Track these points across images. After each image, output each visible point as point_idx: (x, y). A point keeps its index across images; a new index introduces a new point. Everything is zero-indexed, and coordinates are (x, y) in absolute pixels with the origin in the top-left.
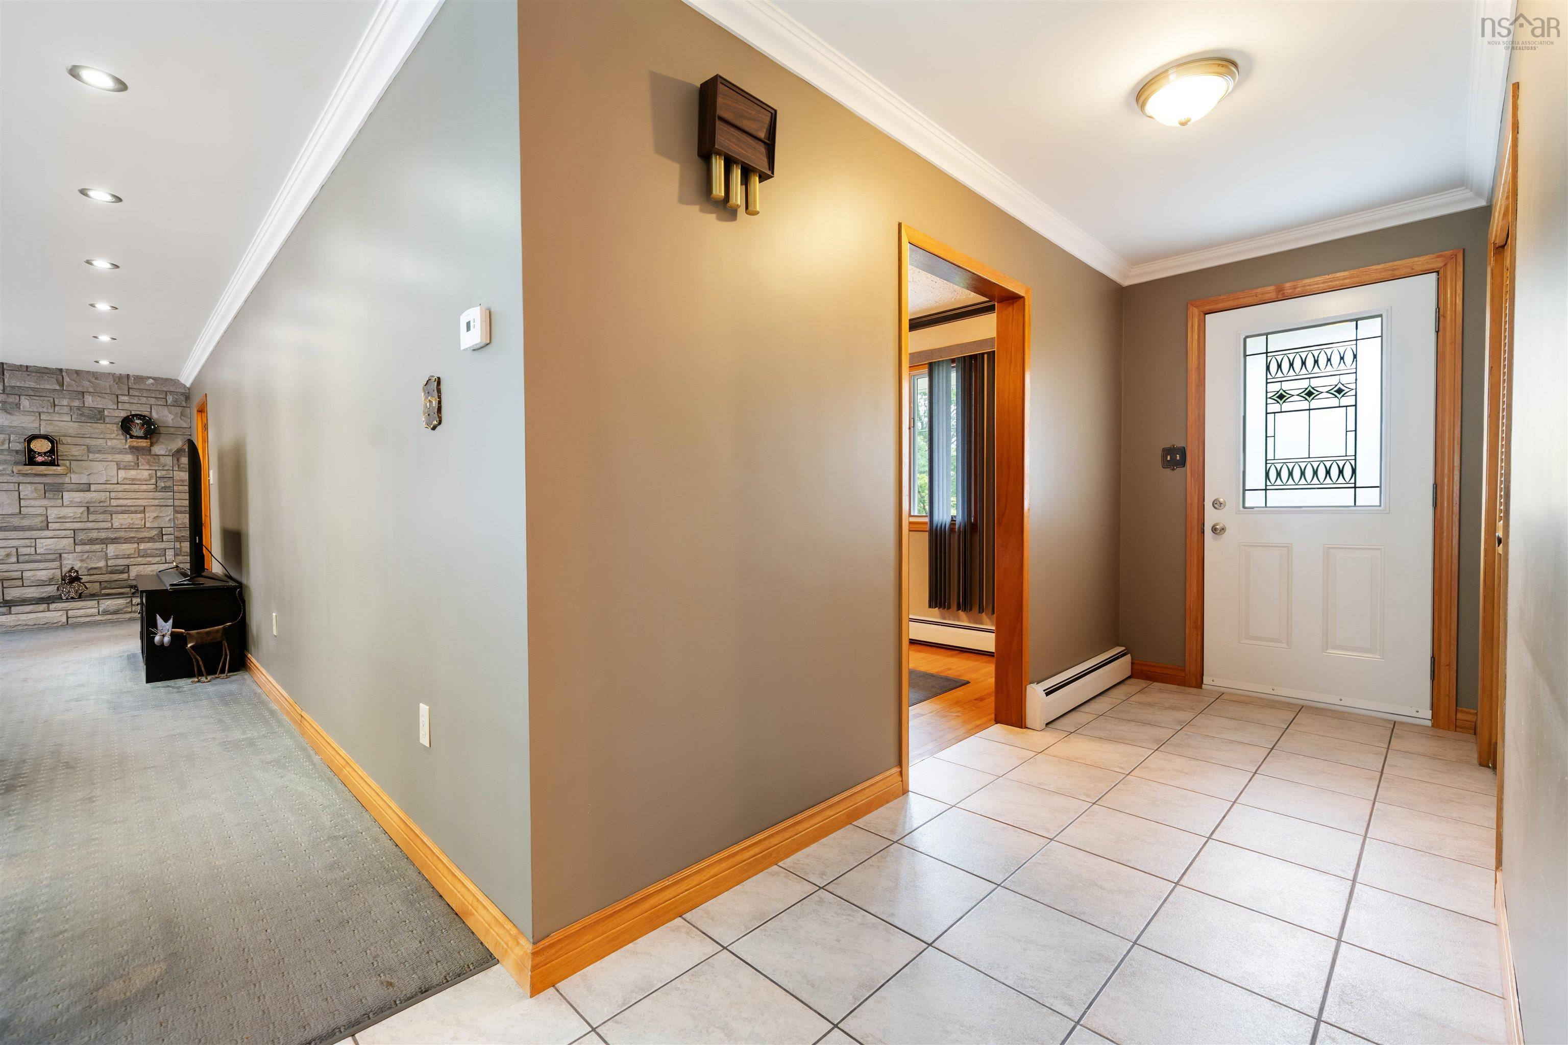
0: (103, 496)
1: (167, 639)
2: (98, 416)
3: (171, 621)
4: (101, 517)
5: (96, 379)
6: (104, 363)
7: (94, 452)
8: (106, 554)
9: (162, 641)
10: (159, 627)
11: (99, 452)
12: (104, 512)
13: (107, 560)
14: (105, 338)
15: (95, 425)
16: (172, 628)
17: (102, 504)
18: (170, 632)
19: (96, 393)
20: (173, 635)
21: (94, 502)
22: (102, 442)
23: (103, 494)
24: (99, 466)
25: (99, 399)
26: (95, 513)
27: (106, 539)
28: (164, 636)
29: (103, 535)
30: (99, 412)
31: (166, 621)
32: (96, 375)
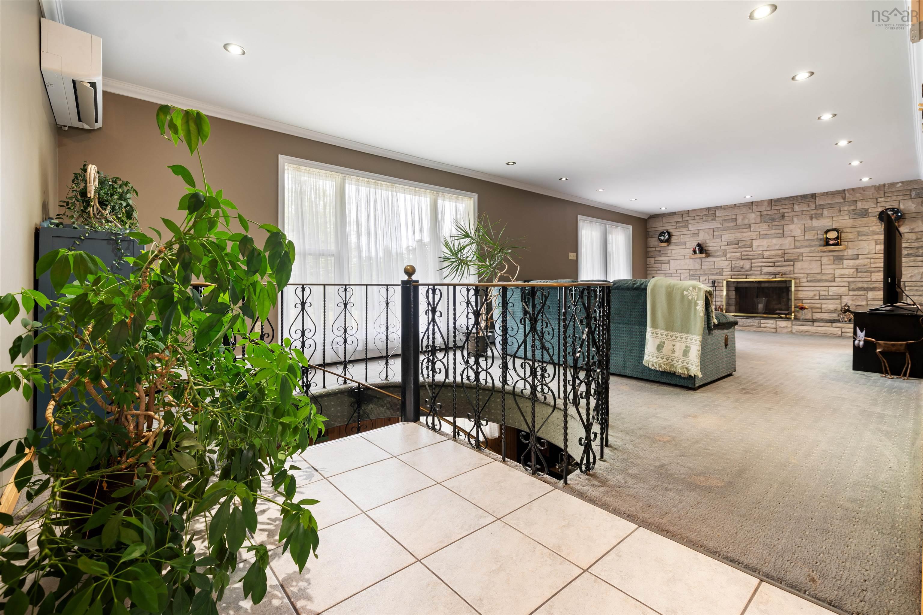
0: (866, 261)
1: (861, 343)
2: (865, 213)
3: (864, 332)
4: (865, 275)
5: (864, 191)
6: (865, 179)
7: (862, 236)
8: (867, 297)
9: (859, 344)
10: (858, 336)
11: (865, 235)
12: (867, 272)
13: (867, 300)
14: (855, 163)
15: (862, 219)
16: (865, 336)
17: (865, 267)
18: (863, 339)
19: (865, 199)
20: (865, 341)
21: (861, 266)
22: (866, 228)
23: (866, 260)
24: (863, 244)
25: (865, 203)
26: (861, 272)
27: (867, 288)
28: (860, 341)
29: (865, 285)
30: (865, 211)
31: (862, 331)
32: (864, 189)
